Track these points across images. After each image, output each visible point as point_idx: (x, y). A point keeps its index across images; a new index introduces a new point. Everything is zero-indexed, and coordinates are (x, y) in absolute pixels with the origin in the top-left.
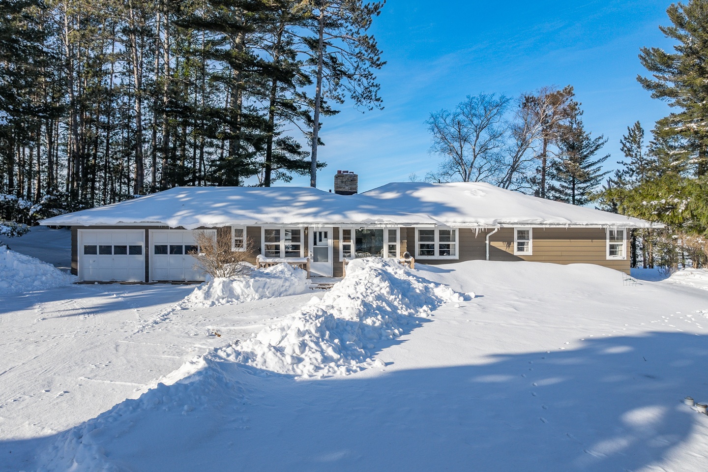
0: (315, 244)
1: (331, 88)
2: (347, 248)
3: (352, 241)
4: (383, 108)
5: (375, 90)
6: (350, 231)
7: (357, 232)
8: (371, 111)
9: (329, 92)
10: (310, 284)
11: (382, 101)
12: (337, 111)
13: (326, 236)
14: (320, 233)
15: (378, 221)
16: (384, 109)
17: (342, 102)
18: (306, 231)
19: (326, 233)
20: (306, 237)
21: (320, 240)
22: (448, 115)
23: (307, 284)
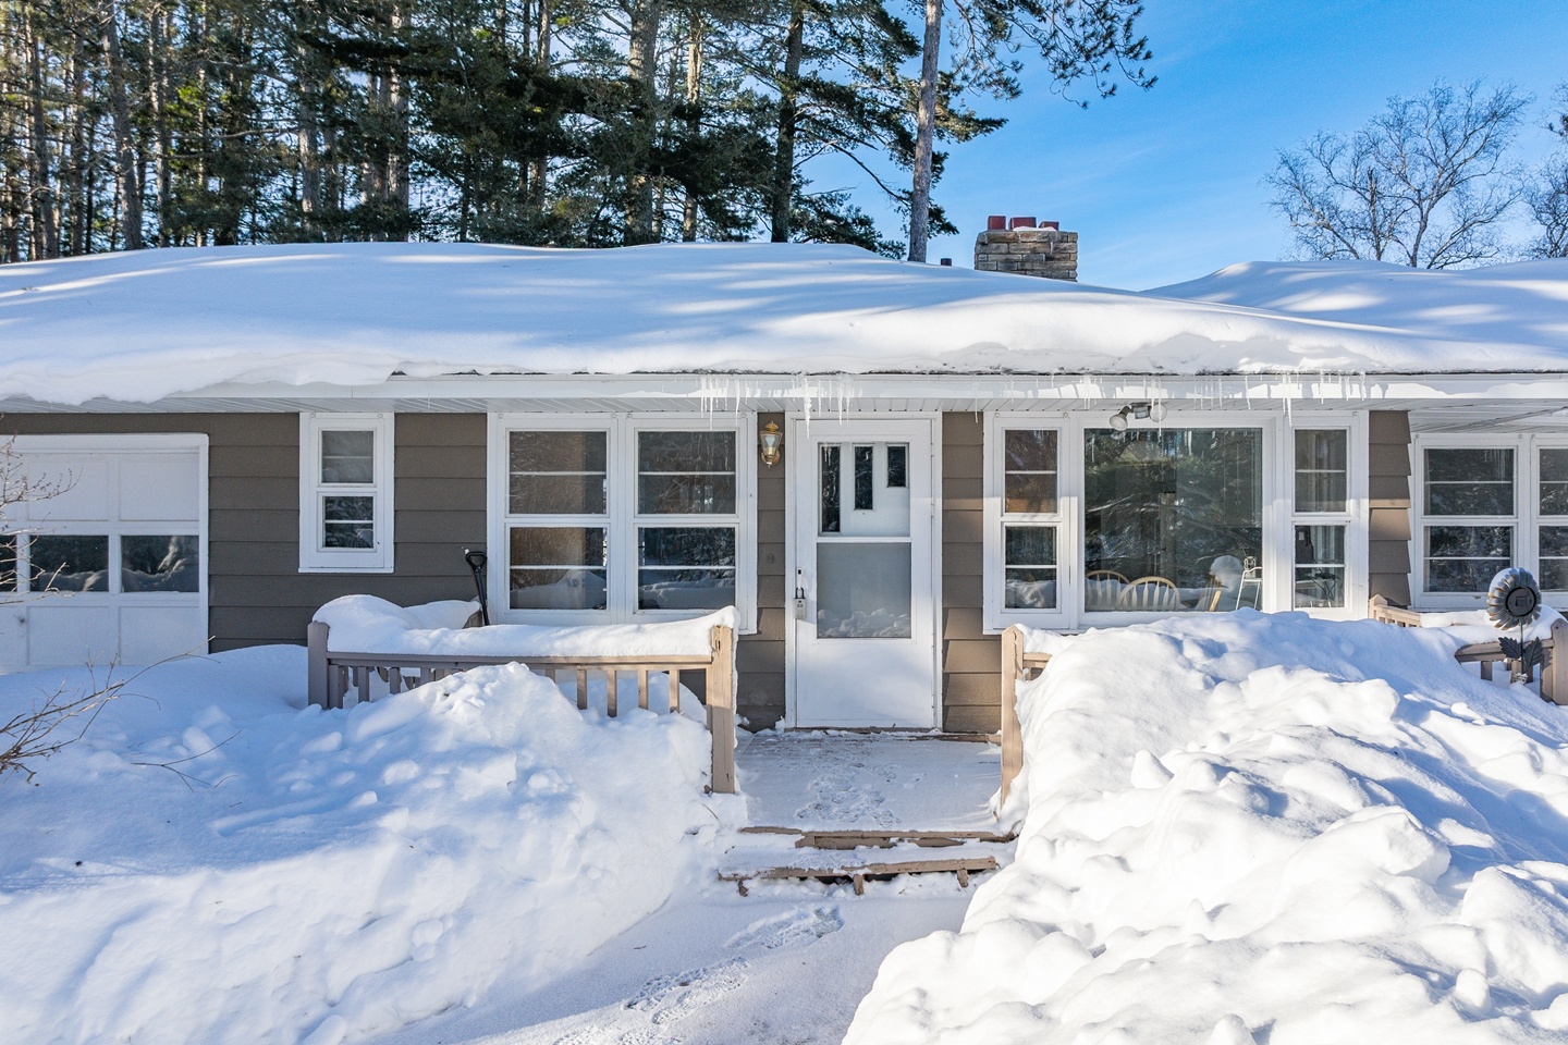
0: (830, 518)
1: (978, 46)
2: (1030, 549)
3: (1062, 502)
4: (1153, 80)
5: (1124, 17)
6: (1051, 437)
7: (1100, 442)
8: (1109, 98)
9: (972, 65)
10: (732, 839)
11: (1148, 56)
12: (997, 118)
13: (898, 478)
14: (863, 456)
15: (1254, 356)
16: (1155, 85)
17: (1015, 93)
18: (770, 439)
19: (897, 456)
20: (772, 475)
21: (864, 500)
22: (1337, 152)
23: (707, 835)
